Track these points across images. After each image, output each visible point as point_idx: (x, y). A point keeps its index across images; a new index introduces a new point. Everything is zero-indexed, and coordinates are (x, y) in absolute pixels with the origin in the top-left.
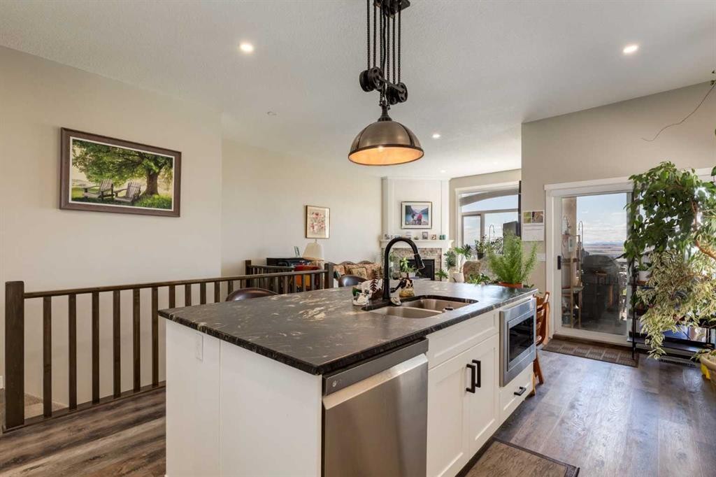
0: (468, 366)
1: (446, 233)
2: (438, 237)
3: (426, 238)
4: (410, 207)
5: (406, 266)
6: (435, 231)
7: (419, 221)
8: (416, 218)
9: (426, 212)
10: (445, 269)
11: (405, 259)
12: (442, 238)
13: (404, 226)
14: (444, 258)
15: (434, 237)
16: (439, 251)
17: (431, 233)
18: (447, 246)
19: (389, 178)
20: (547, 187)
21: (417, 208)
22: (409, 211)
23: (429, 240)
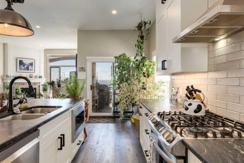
0: (59, 138)
1: (42, 75)
2: (38, 77)
3: (32, 77)
4: (22, 61)
5: (20, 92)
6: (37, 73)
7: (28, 69)
8: (25, 67)
9: (31, 64)
10: (42, 92)
11: (19, 88)
12: (40, 77)
13: (18, 70)
14: (41, 88)
15: (36, 77)
16: (39, 84)
17: (34, 75)
18: (43, 81)
19: (8, 44)
20: (87, 58)
21: (26, 62)
22: (21, 63)
23: (33, 78)
